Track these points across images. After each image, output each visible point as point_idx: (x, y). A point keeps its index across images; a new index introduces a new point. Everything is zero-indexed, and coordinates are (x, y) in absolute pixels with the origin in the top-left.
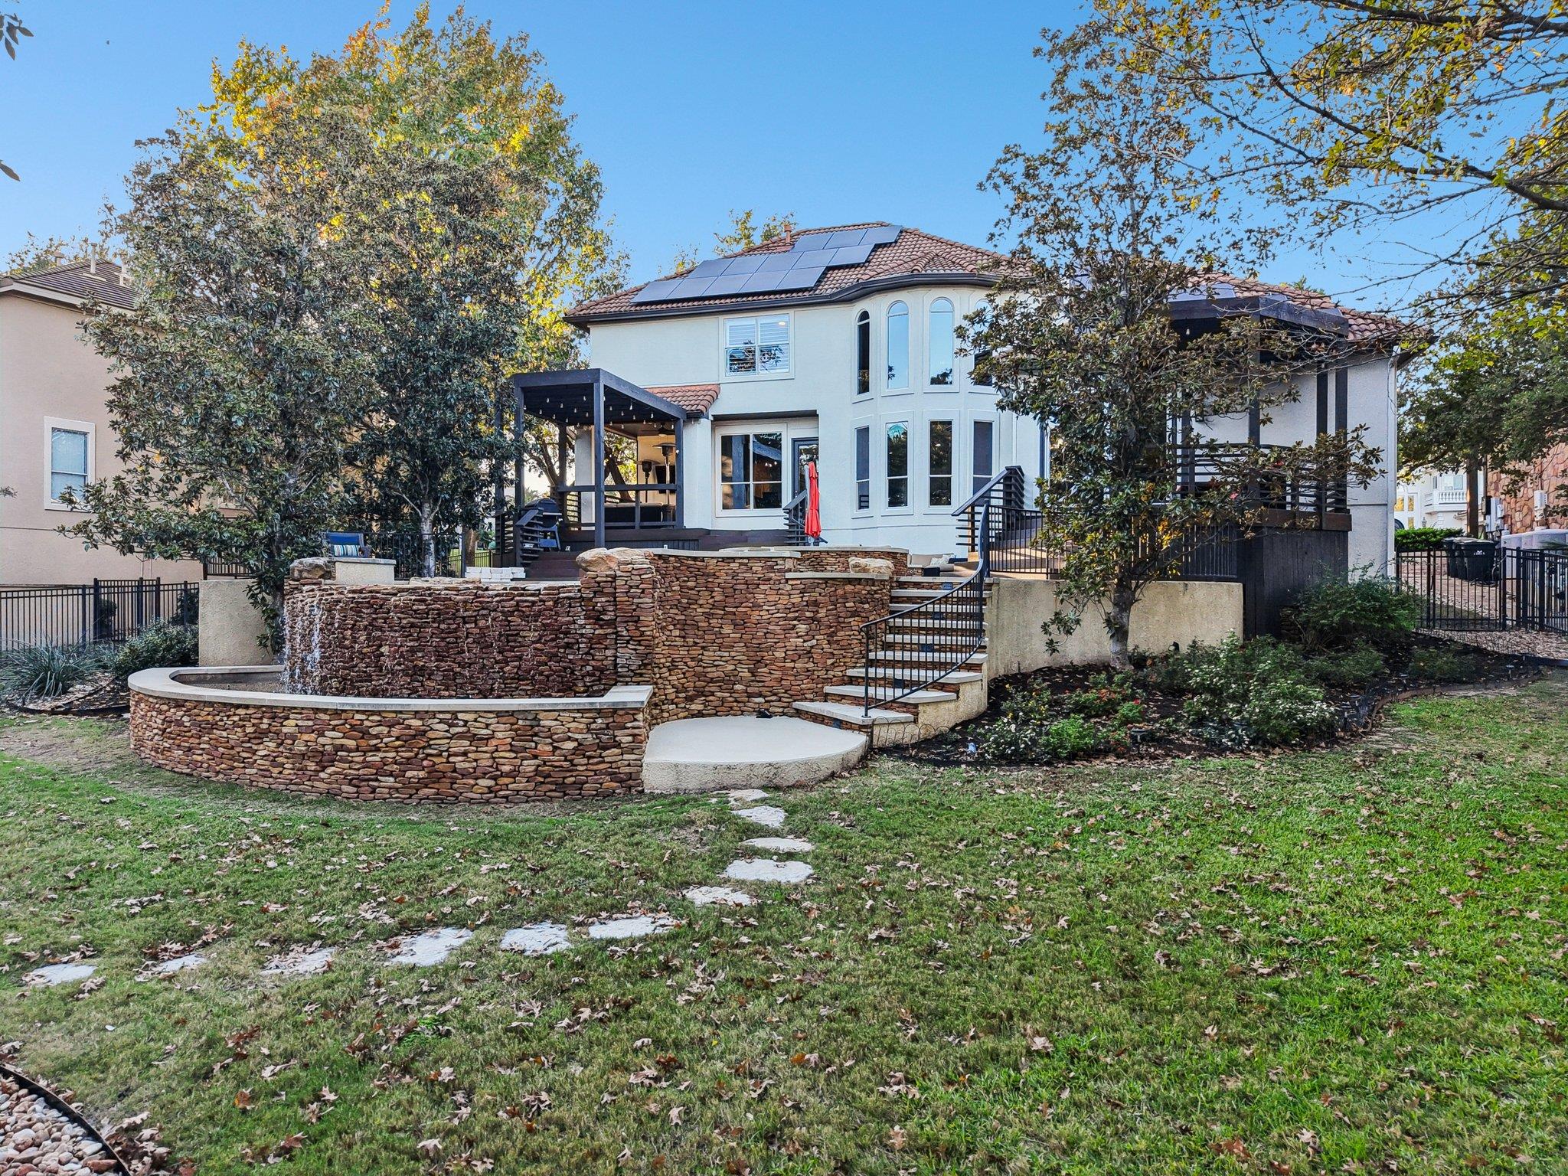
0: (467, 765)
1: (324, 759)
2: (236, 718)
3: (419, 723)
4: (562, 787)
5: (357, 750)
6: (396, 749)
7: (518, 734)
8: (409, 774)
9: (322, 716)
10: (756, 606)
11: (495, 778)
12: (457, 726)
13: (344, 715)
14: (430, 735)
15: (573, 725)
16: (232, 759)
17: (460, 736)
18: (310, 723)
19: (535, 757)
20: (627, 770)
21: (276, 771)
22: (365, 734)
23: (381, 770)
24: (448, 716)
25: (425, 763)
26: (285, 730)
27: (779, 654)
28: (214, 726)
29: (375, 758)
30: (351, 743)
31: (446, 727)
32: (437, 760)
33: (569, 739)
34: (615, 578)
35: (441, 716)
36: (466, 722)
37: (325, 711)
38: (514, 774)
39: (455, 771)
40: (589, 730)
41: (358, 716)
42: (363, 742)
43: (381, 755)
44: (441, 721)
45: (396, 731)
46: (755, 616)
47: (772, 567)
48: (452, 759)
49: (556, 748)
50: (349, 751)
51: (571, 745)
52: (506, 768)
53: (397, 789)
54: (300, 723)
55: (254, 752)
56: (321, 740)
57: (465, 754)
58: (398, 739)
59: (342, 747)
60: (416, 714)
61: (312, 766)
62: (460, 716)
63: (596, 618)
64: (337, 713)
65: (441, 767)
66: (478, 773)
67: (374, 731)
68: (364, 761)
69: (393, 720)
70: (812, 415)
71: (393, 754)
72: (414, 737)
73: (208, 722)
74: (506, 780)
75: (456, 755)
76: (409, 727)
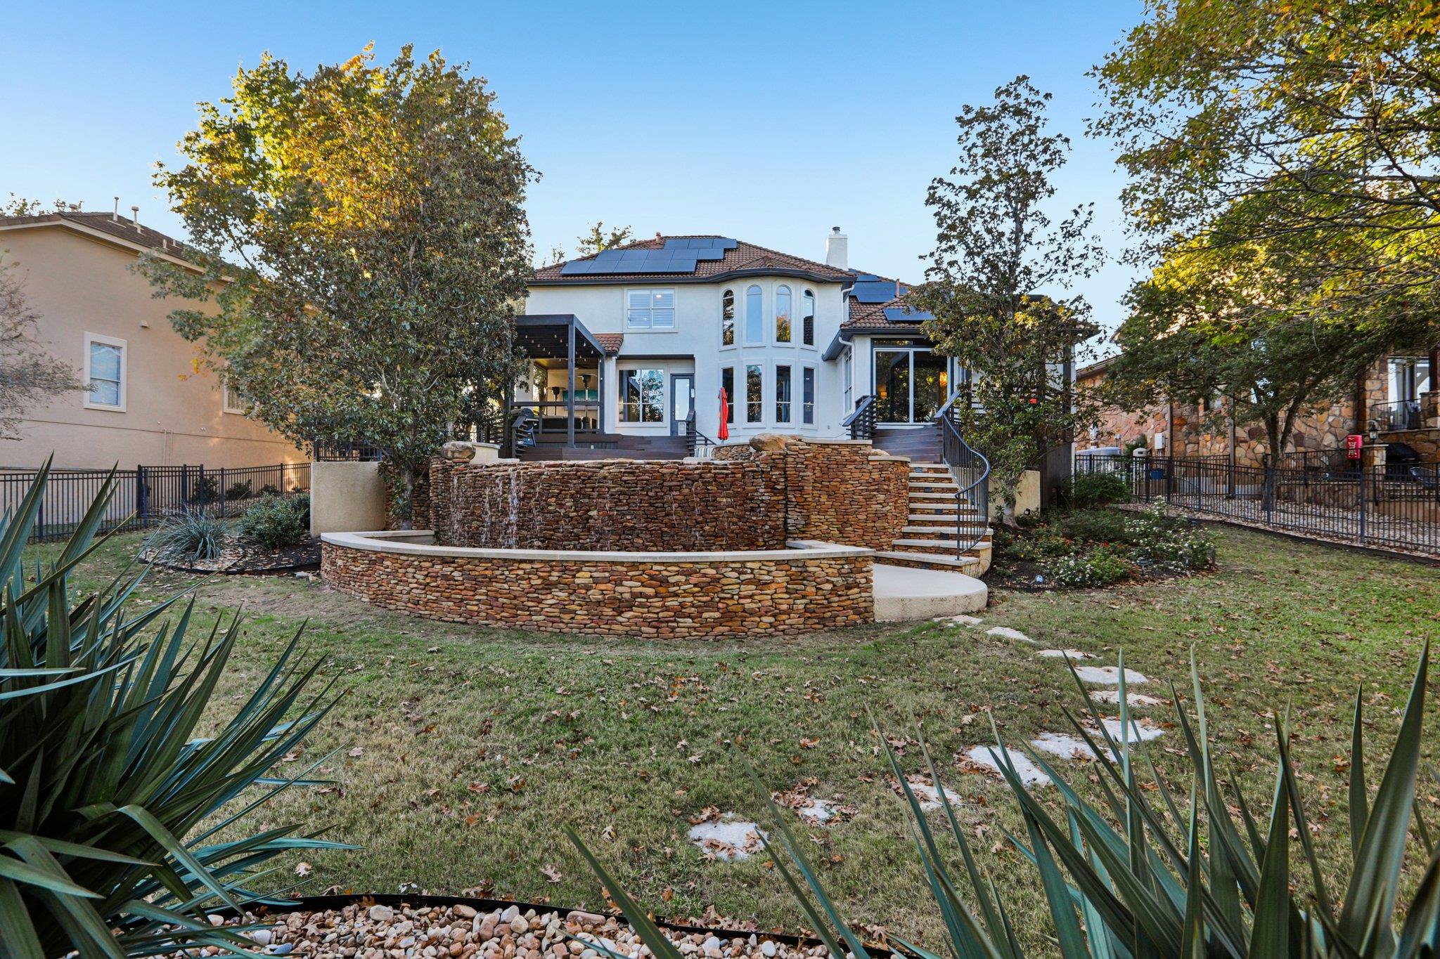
0: (753, 606)
1: (620, 606)
2: (521, 572)
3: (714, 572)
4: (822, 620)
5: (656, 596)
6: (693, 594)
7: (792, 579)
8: (705, 615)
9: (619, 568)
10: (843, 481)
11: (774, 616)
12: (745, 573)
13: (641, 567)
14: (724, 581)
15: (830, 570)
16: (516, 607)
17: (749, 582)
18: (607, 574)
19: (804, 597)
20: (864, 605)
21: (566, 618)
22: (664, 582)
23: (679, 613)
24: (738, 565)
25: (720, 605)
26: (577, 581)
27: (862, 517)
28: (492, 579)
29: (673, 603)
30: (650, 591)
31: (736, 575)
32: (730, 602)
33: (828, 581)
34: (786, 456)
35: (733, 565)
36: (752, 570)
37: (622, 564)
38: (788, 612)
39: (744, 611)
40: (840, 574)
41: (655, 568)
42: (661, 590)
43: (680, 600)
44: (733, 570)
45: (694, 579)
46: (843, 488)
47: (857, 452)
48: (742, 601)
49: (818, 589)
50: (648, 597)
51: (828, 587)
52: (784, 607)
53: (695, 628)
54: (595, 575)
55: (540, 602)
56: (619, 589)
57: (751, 597)
58: (695, 585)
59: (641, 595)
60: (712, 564)
61: (608, 611)
62: (749, 565)
63: (772, 488)
64: (634, 565)
65: (734, 608)
66: (762, 612)
67: (672, 580)
68: (663, 606)
69: (688, 571)
70: (690, 358)
71: (691, 599)
72: (709, 583)
73: (486, 576)
74: (784, 617)
75: (745, 597)
76: (705, 575)
